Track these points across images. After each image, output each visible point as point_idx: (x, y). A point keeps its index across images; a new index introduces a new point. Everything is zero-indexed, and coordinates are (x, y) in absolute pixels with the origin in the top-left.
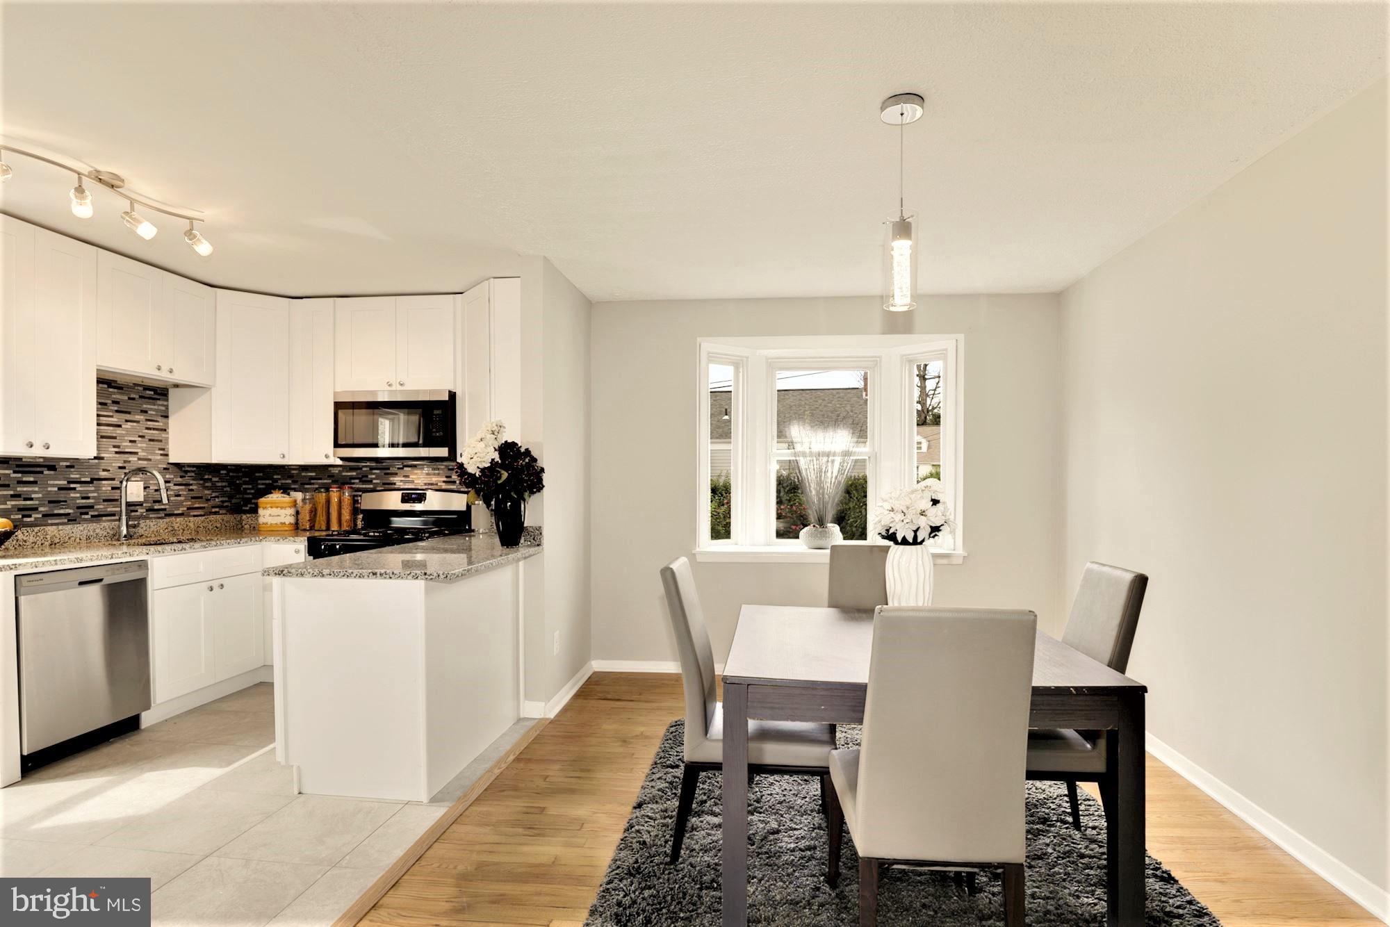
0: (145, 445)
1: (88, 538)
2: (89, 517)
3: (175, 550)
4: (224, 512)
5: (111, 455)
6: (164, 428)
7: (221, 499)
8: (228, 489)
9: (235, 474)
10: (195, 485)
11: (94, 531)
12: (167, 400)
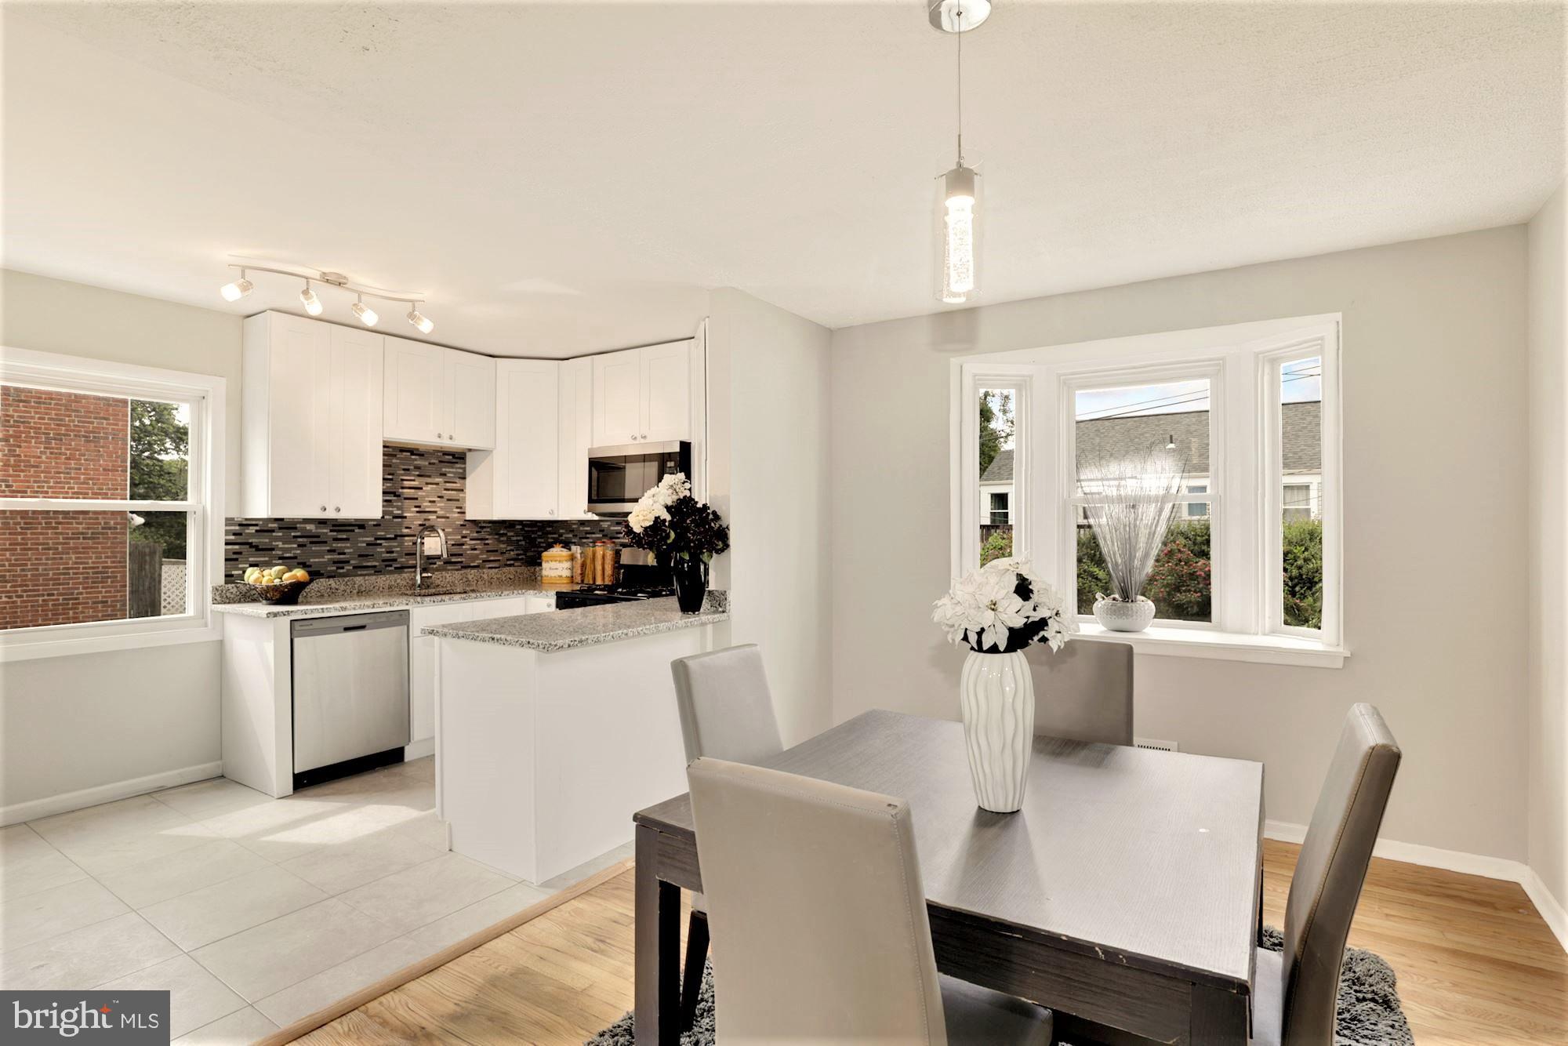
0: (443, 505)
1: (390, 587)
2: (393, 568)
3: (434, 602)
4: (519, 564)
5: (412, 515)
6: (461, 488)
7: (516, 552)
8: (523, 543)
9: (530, 529)
10: (491, 539)
11: (395, 581)
12: (465, 463)
